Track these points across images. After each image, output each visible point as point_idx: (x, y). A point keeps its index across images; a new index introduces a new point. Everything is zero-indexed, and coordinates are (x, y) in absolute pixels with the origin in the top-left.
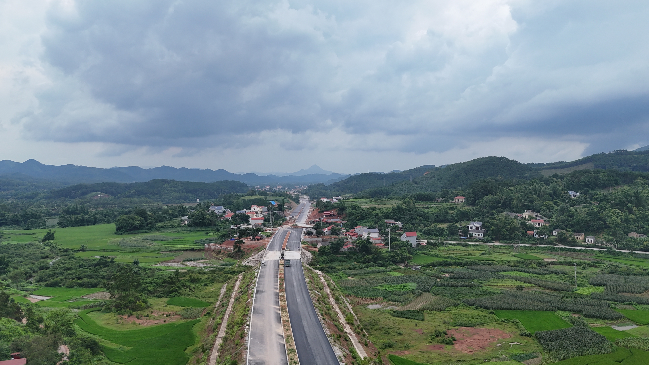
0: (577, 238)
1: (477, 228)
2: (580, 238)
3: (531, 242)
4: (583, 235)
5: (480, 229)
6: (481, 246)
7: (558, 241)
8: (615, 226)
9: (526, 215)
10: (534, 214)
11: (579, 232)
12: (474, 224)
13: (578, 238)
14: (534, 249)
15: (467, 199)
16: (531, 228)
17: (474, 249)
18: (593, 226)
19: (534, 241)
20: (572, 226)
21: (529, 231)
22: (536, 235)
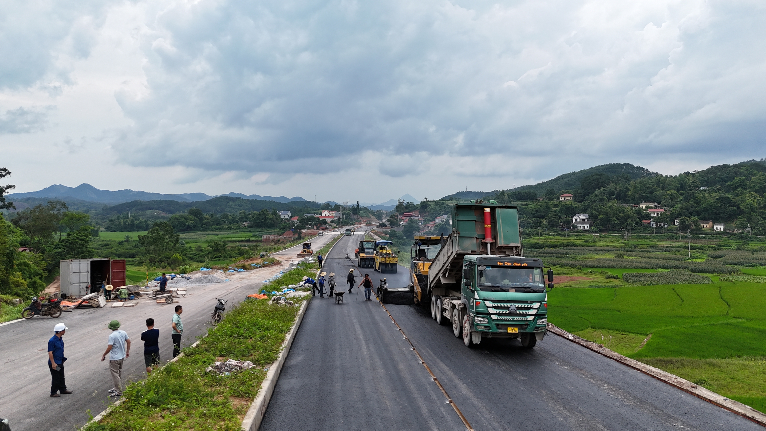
0: (703, 226)
1: (583, 220)
2: (707, 226)
3: (647, 232)
4: (711, 223)
5: (586, 221)
6: (585, 236)
7: (679, 230)
8: (750, 210)
9: (643, 205)
10: (652, 205)
11: (706, 219)
12: (580, 216)
13: (705, 226)
14: (649, 238)
15: (575, 197)
16: (648, 217)
17: (576, 238)
18: (724, 213)
19: (650, 230)
20: (698, 214)
21: (646, 220)
22: (653, 225)
